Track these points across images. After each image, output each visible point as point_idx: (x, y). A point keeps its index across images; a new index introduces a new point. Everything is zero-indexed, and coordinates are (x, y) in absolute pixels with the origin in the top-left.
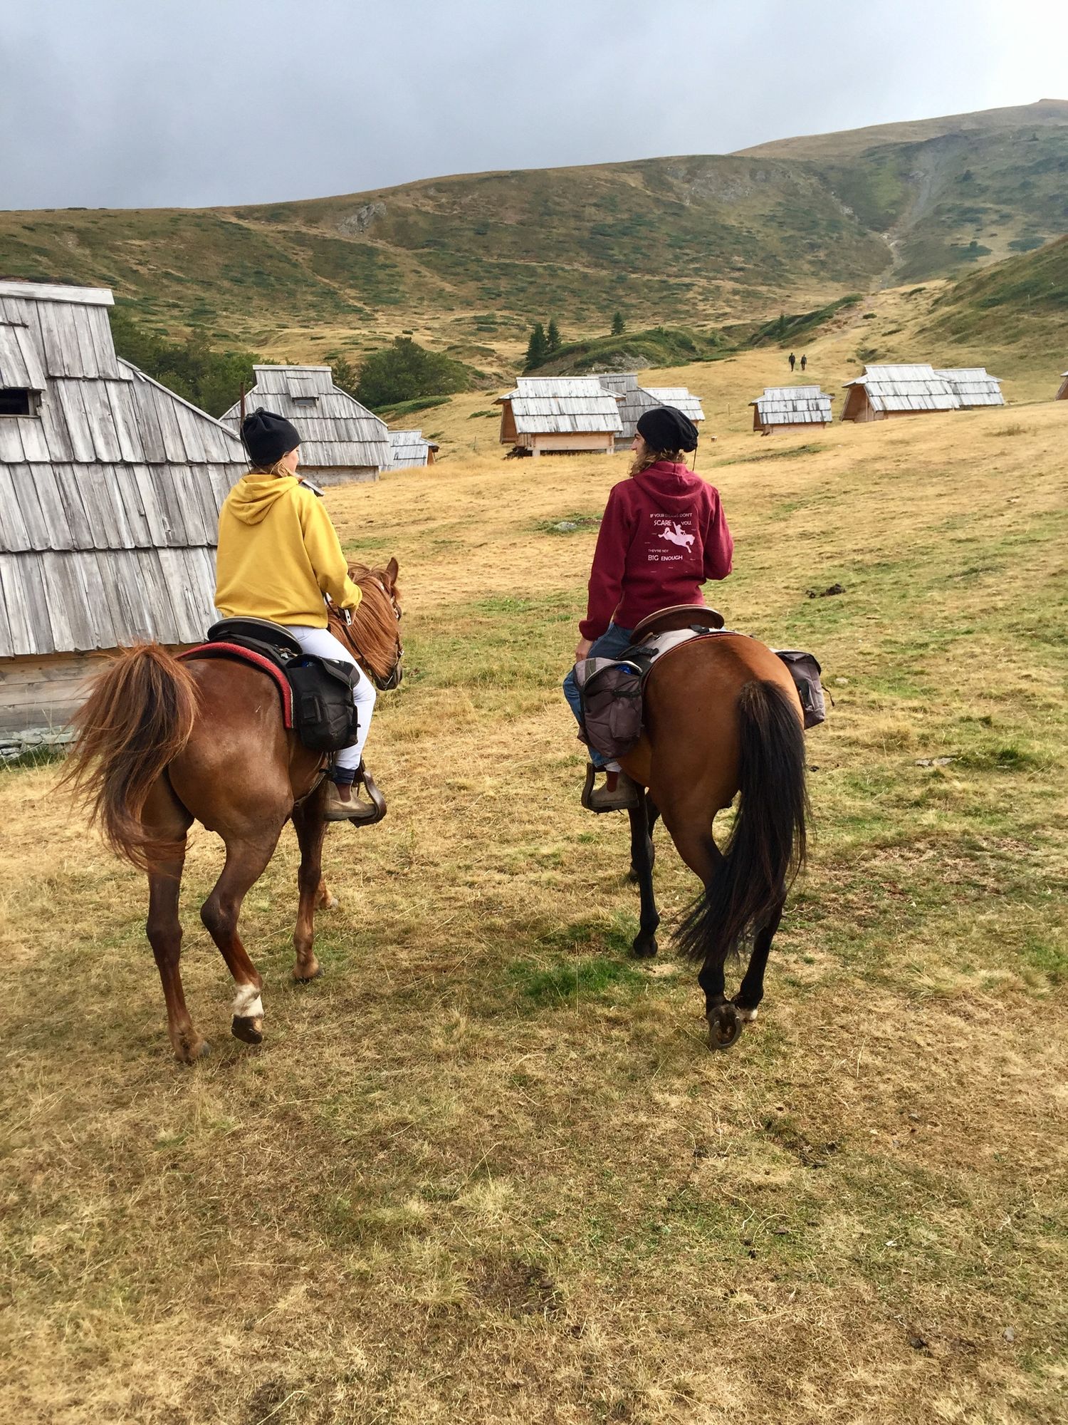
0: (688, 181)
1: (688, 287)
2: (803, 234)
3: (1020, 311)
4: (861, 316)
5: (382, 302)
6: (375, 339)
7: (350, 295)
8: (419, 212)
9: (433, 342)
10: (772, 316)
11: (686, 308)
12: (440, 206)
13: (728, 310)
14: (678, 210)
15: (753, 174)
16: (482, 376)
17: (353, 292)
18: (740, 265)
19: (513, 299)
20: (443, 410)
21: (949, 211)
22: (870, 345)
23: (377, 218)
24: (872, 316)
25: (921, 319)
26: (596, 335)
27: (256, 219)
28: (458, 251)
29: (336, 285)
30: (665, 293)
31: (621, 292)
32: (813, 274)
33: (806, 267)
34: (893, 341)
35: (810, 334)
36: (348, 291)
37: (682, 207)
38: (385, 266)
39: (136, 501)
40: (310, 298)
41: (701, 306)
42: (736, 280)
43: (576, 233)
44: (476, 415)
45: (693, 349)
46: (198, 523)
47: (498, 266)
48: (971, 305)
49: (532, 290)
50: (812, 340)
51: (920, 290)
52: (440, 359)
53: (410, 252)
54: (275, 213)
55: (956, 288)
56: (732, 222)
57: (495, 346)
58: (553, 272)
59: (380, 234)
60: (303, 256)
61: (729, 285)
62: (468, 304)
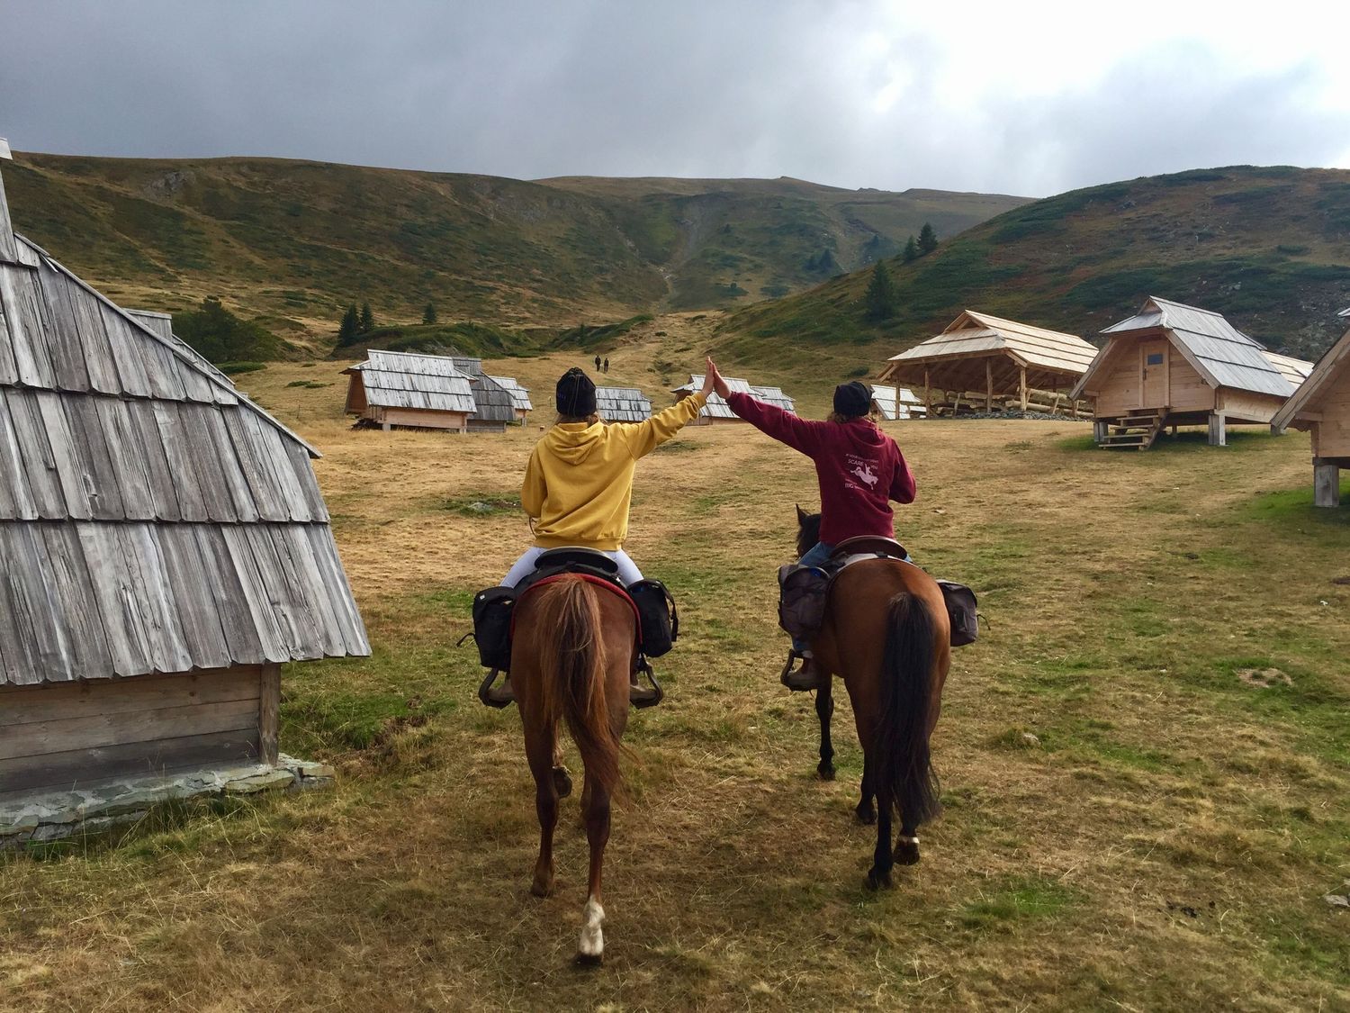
0: (493, 198)
1: (492, 290)
2: (593, 258)
3: (792, 344)
4: (653, 333)
5: (188, 266)
6: (180, 300)
7: (152, 255)
8: (229, 185)
9: (240, 310)
10: (568, 325)
11: (489, 308)
12: (253, 184)
13: (527, 315)
14: (483, 222)
15: (550, 200)
16: (291, 348)
17: (155, 253)
18: (538, 277)
19: (322, 279)
20: (257, 377)
21: (713, 255)
22: (665, 359)
23: (186, 185)
24: (664, 334)
25: (706, 342)
26: (406, 323)
27: (54, 168)
28: (269, 228)
29: (137, 244)
30: (470, 293)
31: (429, 287)
32: (602, 293)
33: (596, 287)
34: (685, 357)
35: (610, 344)
36: (150, 251)
37: (487, 220)
38: (190, 232)
39: (41, 447)
40: (107, 252)
41: (503, 309)
42: (535, 290)
43: (387, 227)
44: (294, 385)
45: (501, 345)
46: (140, 485)
47: (310, 247)
48: (749, 334)
49: (343, 273)
50: (612, 349)
51: (702, 317)
52: (249, 327)
53: (219, 223)
54: (77, 165)
55: (732, 319)
56: (531, 239)
57: (304, 321)
58: (364, 260)
59: (188, 200)
60: (103, 210)
61: (529, 293)
62: (276, 278)
